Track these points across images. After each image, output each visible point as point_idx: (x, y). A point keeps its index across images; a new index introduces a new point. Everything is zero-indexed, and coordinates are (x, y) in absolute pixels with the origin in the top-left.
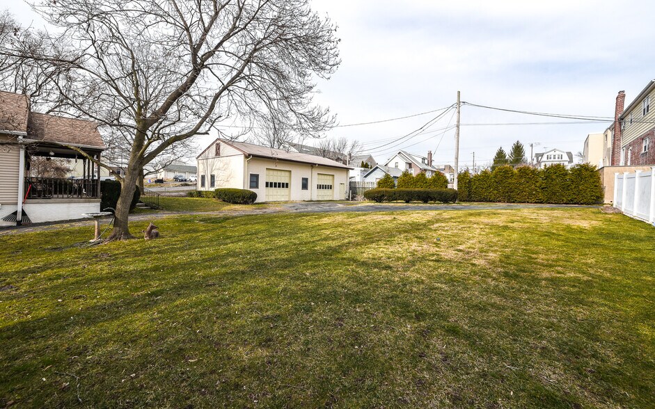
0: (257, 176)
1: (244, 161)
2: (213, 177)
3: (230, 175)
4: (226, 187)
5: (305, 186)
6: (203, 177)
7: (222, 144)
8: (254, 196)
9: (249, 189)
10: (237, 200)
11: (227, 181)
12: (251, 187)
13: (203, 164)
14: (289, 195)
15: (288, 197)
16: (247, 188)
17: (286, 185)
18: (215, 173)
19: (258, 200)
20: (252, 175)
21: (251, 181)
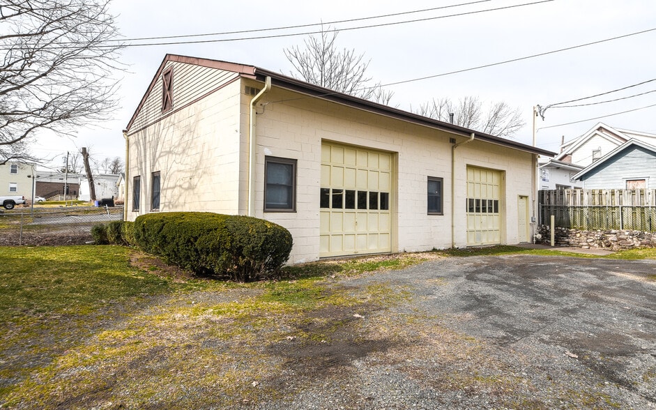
0: (290, 166)
1: (242, 103)
2: (156, 178)
3: (197, 168)
4: (186, 209)
5: (435, 205)
6: (137, 181)
7: (177, 66)
8: (280, 242)
9: (261, 215)
10: (207, 261)
11: (191, 188)
12: (268, 207)
13: (137, 143)
14: (393, 233)
15: (387, 237)
16: (255, 210)
17: (379, 201)
18: (160, 166)
19: (297, 257)
20: (271, 162)
21: (268, 186)
